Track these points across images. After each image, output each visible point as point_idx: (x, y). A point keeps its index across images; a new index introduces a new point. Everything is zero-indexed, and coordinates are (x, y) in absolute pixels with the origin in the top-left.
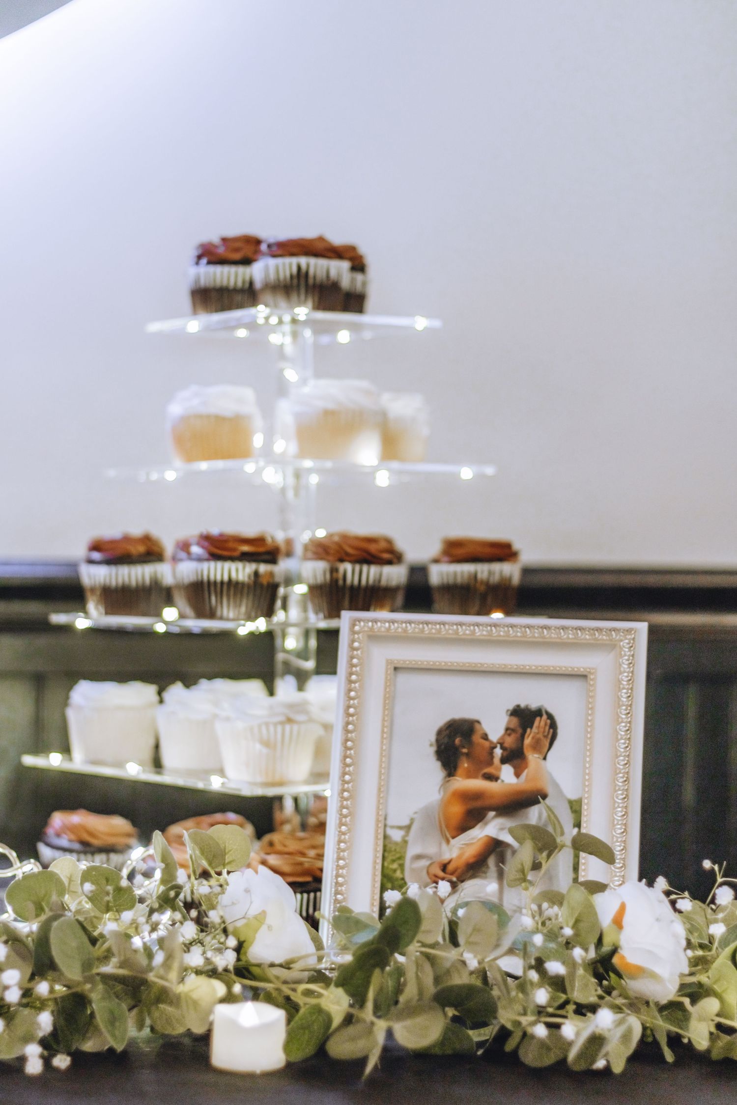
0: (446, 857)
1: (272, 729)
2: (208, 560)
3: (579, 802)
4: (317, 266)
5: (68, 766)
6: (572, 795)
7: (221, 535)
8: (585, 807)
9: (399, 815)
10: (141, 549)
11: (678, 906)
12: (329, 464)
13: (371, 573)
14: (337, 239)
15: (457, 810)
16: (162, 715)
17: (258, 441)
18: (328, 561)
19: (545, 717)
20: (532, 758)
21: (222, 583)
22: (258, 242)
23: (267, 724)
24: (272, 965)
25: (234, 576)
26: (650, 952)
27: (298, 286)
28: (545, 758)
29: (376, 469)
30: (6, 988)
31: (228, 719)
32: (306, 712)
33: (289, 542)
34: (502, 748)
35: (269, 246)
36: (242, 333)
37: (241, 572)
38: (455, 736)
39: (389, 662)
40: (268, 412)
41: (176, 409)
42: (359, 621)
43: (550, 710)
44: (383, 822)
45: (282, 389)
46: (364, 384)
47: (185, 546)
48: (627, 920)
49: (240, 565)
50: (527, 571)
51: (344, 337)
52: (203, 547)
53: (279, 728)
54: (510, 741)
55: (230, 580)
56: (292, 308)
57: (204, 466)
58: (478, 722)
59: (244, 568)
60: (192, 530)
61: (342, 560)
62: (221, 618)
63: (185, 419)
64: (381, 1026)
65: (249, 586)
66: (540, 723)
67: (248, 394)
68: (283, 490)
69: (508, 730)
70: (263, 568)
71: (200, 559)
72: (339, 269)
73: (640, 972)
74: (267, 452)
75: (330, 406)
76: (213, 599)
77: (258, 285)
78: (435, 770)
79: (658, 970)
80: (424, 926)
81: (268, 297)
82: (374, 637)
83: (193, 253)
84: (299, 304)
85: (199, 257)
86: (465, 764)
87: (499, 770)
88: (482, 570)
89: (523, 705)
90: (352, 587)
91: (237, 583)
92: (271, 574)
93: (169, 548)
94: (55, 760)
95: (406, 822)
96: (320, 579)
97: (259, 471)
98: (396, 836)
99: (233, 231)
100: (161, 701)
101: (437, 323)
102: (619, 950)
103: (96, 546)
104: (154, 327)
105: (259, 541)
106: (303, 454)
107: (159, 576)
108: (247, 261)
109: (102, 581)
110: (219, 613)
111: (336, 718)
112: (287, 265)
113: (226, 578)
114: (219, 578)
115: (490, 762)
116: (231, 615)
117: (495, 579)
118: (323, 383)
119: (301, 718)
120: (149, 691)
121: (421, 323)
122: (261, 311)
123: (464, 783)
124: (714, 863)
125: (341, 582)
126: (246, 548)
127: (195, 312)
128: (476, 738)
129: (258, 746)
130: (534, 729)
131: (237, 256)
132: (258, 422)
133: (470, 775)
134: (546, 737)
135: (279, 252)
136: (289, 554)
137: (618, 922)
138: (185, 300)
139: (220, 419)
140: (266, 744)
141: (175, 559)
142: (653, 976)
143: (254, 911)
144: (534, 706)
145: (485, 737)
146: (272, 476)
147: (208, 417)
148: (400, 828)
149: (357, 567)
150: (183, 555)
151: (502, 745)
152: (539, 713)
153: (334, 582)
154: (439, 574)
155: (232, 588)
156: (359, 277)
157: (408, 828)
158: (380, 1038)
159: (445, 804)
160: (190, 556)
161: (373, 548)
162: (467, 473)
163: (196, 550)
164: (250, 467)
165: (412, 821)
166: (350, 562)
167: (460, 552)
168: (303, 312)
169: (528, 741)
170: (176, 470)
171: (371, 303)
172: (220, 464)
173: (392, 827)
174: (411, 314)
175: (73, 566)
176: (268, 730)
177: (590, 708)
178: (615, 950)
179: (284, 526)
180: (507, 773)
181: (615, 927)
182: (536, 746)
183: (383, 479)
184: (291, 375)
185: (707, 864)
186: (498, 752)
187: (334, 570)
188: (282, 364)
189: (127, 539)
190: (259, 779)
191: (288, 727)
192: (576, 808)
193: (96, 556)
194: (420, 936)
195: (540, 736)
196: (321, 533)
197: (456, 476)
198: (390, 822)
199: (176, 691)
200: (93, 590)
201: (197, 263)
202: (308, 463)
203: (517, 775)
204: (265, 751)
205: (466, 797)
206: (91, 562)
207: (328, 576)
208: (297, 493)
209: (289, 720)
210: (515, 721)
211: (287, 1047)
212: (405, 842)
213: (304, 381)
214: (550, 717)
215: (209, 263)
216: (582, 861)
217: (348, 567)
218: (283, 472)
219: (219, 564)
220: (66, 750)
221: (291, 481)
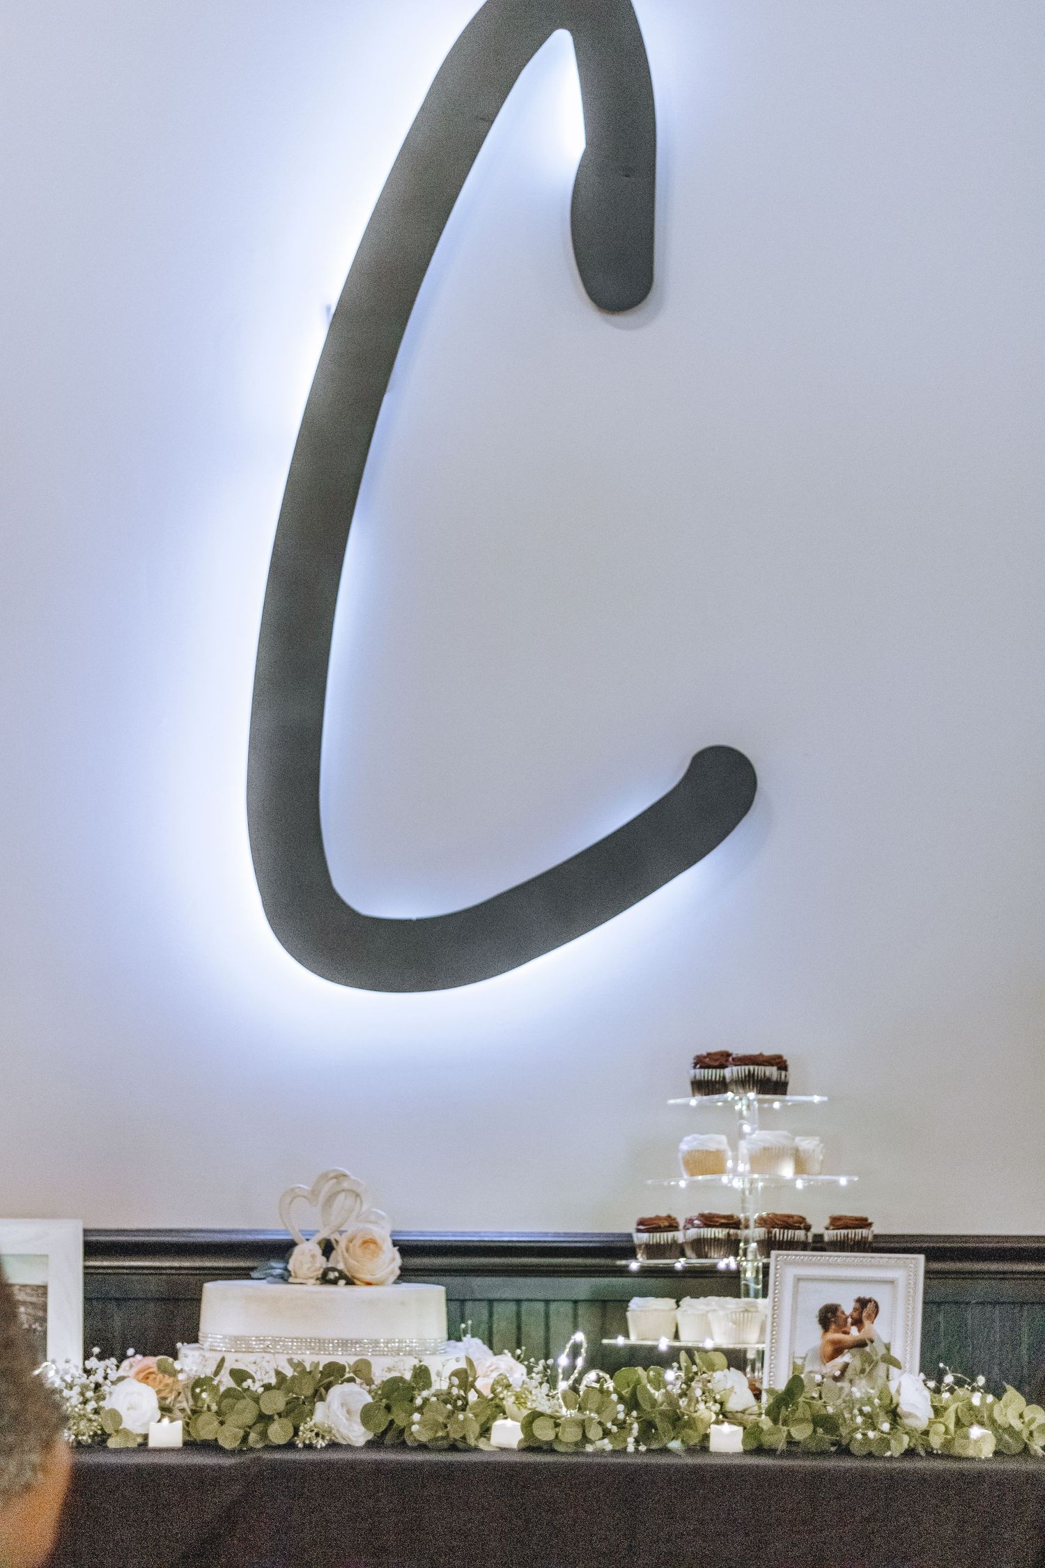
0: (824, 1371)
1: (738, 1314)
2: (703, 1227)
3: (889, 1344)
4: (760, 1071)
5: (628, 1342)
6: (886, 1341)
7: (710, 1214)
8: (892, 1346)
9: (801, 1351)
10: (666, 1224)
11: (928, 1385)
12: (767, 1176)
13: (789, 1234)
14: (768, 1052)
15: (829, 1349)
16: (679, 1313)
17: (730, 1164)
18: (767, 1228)
19: (873, 1303)
20: (866, 1323)
21: (711, 1239)
22: (728, 1055)
23: (736, 1312)
24: (737, 1412)
25: (717, 1235)
26: (913, 1405)
27: (749, 1081)
28: (873, 1323)
29: (794, 1180)
30: (618, 1412)
31: (714, 1310)
32: (757, 1307)
33: (747, 1220)
34: (852, 1318)
35: (733, 1059)
36: (720, 1104)
37: (720, 1233)
38: (828, 1313)
39: (795, 1276)
40: (734, 1147)
41: (684, 1147)
42: (780, 1255)
43: (876, 1299)
44: (792, 1355)
45: (742, 1135)
46: (785, 1133)
47: (690, 1222)
48: (902, 1391)
49: (720, 1230)
50: (876, 1236)
51: (777, 1105)
52: (701, 1221)
53: (742, 1315)
54: (855, 1315)
55: (715, 1237)
56: (746, 1093)
57: (700, 1178)
58: (839, 1305)
59: (722, 1231)
60: (694, 1213)
61: (774, 1228)
62: (710, 1258)
63: (690, 1153)
64: (785, 1428)
65: (725, 1241)
66: (870, 1306)
67: (723, 1138)
68: (743, 1191)
69: (855, 1309)
70: (732, 1231)
71: (699, 1227)
72: (772, 1072)
73: (910, 1415)
74: (735, 1172)
75: (767, 1145)
76: (706, 1248)
77: (728, 1080)
78: (818, 1329)
79: (919, 1414)
80: (806, 1390)
81: (733, 1087)
82: (787, 1263)
83: (692, 1061)
84: (750, 1091)
85: (696, 1064)
86: (833, 1327)
87: (850, 1329)
88: (851, 1233)
89: (862, 1297)
90: (779, 1241)
91: (719, 1239)
92: (736, 1234)
93: (681, 1224)
94: (620, 1341)
95: (804, 1356)
96: (762, 1237)
97: (730, 1181)
98: (799, 1362)
99: (713, 1050)
100: (678, 1306)
101: (825, 1099)
102: (900, 1406)
103: (641, 1222)
104: (672, 1102)
105: (730, 1217)
106: (752, 1171)
107: (676, 1238)
108: (723, 1066)
109: (645, 1241)
110: (709, 1255)
111: (769, 1313)
112: (743, 1070)
113: (713, 1236)
114: (709, 1237)
115: (845, 1325)
116: (716, 1256)
117: (858, 1237)
118: (763, 1132)
119: (752, 1309)
120: (672, 1302)
121: (816, 1099)
122: (730, 1095)
123: (834, 1335)
124: (945, 1364)
125: (773, 1239)
126: (723, 1221)
127: (694, 1095)
128: (839, 1313)
129: (731, 1324)
130: (868, 1309)
131: (717, 1063)
132: (730, 1153)
133: (836, 1331)
134: (873, 1312)
135: (739, 1063)
136: (747, 1227)
137: (898, 1391)
138: (689, 1088)
139: (708, 1152)
140: (735, 1323)
141: (686, 1228)
142: (916, 1417)
143: (728, 1386)
144: (867, 1297)
145: (843, 1313)
146: (737, 1184)
147: (702, 1152)
148: (802, 1358)
149: (782, 1231)
150: (689, 1226)
151: (851, 1316)
152: (870, 1300)
153: (770, 1238)
154: (829, 1235)
155: (716, 1242)
156: (783, 1073)
157: (804, 1358)
158: (785, 1434)
159: (823, 1347)
160: (693, 1226)
161: (790, 1221)
162: (843, 1181)
163: (696, 1222)
164: (725, 1179)
165: (807, 1354)
166: (778, 1228)
167: (839, 1223)
168: (752, 1095)
169: (864, 1314)
170: (685, 1180)
171: (789, 1088)
172: (709, 1177)
173: (797, 1358)
174: (811, 1095)
175: (630, 1235)
176: (736, 1315)
177: (895, 1297)
178: (897, 1405)
179: (744, 1210)
180: (854, 1331)
181: (897, 1394)
182: (869, 1317)
183: (800, 1184)
184: (747, 1128)
185: (941, 1365)
186: (850, 1320)
187: (769, 1232)
188: (742, 1121)
189: (658, 1218)
190: (731, 1342)
191: (746, 1314)
192: (888, 1347)
193: (641, 1227)
194: (804, 1394)
195: (870, 1312)
196: (764, 1214)
197: (836, 1182)
198: (796, 1355)
199: (686, 1301)
200: (640, 1246)
201: (695, 1067)
202: (756, 1176)
203: (859, 1331)
204: (734, 1326)
205: (834, 1342)
206: (639, 1231)
207: (766, 1236)
208: (750, 1193)
209: (747, 1311)
210: (858, 1305)
211: (744, 1442)
212: (803, 1365)
213: (753, 1130)
214: (875, 1302)
215: (701, 1067)
216: (890, 1370)
217: (777, 1230)
218: (743, 1181)
219: (709, 1229)
220: (627, 1335)
221: (747, 1185)
